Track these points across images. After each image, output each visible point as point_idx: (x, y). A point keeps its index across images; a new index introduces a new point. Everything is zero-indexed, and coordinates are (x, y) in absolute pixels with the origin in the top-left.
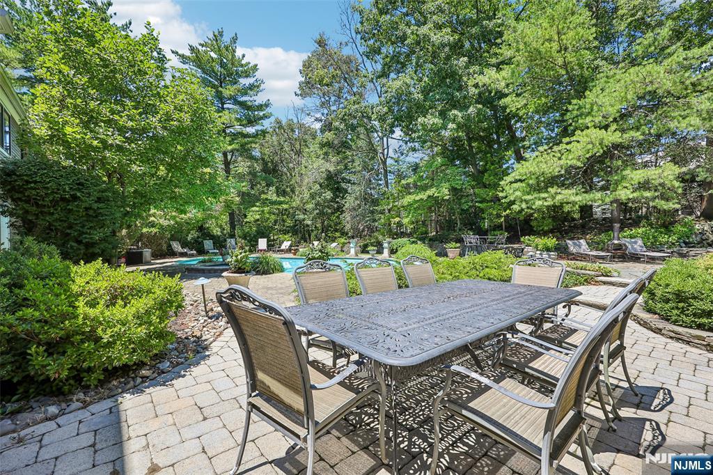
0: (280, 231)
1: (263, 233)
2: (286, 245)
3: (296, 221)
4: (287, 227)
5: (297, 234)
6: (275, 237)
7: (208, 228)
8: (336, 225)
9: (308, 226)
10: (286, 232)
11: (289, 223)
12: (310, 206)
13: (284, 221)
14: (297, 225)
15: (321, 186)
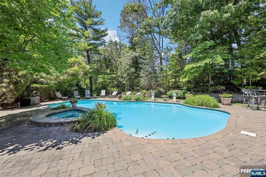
0: (112, 86)
1: (104, 87)
2: (115, 93)
3: (119, 82)
4: (115, 85)
5: (119, 88)
6: (110, 89)
7: (81, 85)
8: (137, 84)
9: (124, 84)
10: (114, 87)
11: (116, 82)
12: (125, 75)
13: (113, 82)
14: (119, 84)
15: (130, 66)
